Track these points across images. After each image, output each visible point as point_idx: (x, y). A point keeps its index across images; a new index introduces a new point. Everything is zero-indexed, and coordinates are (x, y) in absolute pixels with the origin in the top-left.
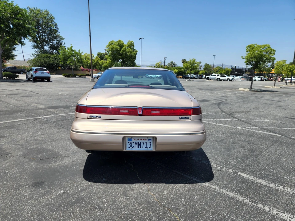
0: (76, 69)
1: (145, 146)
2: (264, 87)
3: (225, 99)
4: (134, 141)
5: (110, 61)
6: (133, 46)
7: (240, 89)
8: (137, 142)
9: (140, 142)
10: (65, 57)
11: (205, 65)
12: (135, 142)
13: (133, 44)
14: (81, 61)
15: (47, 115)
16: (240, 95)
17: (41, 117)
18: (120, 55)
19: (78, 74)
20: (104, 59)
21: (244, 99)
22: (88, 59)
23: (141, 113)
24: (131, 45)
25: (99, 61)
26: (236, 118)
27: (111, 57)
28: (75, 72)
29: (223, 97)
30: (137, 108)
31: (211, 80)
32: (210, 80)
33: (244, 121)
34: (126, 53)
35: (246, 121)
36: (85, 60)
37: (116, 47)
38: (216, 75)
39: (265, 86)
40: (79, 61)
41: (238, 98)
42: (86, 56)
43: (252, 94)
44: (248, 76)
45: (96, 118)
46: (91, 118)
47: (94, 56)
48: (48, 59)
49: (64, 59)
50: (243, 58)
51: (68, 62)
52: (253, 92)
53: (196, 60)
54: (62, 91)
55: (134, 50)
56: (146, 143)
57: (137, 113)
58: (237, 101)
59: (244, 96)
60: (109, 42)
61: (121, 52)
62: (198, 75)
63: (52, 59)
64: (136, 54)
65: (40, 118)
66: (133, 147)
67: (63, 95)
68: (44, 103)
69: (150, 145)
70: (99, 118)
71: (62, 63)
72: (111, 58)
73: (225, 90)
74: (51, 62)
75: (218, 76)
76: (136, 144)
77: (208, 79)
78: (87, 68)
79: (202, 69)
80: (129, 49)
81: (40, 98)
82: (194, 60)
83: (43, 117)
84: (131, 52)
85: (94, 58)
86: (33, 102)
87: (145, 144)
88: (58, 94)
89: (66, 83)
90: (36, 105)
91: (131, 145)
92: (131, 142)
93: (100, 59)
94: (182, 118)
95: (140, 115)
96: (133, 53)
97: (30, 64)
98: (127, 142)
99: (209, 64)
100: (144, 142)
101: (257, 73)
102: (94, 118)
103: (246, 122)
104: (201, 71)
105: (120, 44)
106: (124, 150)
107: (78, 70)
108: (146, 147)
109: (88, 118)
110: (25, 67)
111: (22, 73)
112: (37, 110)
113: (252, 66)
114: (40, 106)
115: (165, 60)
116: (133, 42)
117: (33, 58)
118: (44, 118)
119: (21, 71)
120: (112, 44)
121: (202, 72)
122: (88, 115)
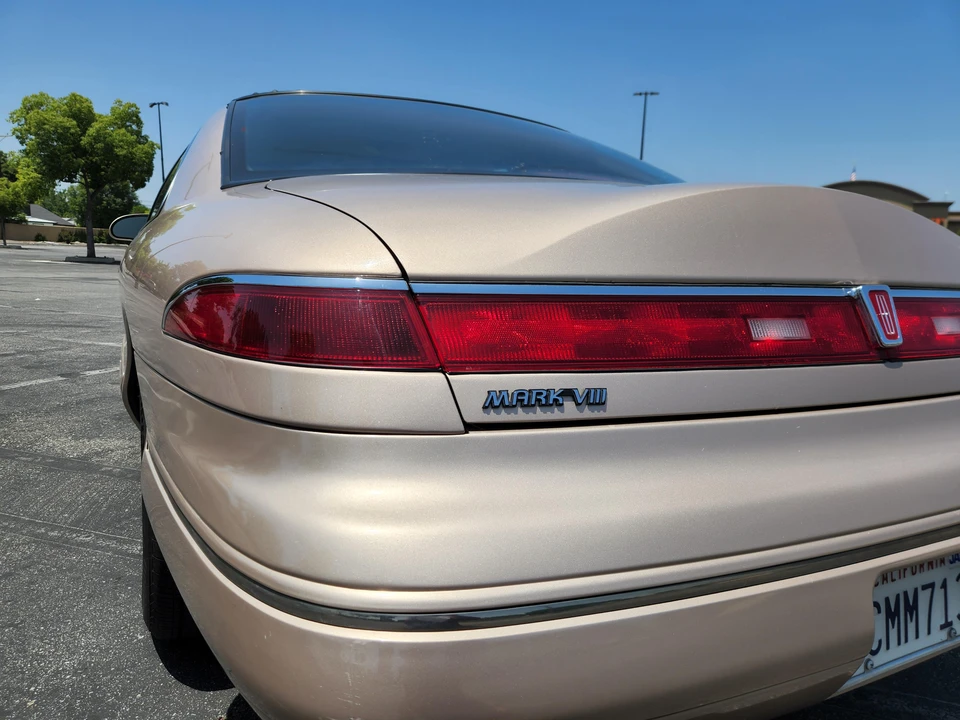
1: (939, 614)
5: (35, 175)
6: (139, 123)
8: (898, 596)
9: (916, 590)
12: (887, 602)
13: (137, 117)
18: (81, 152)
23: (897, 340)
24: (129, 118)
27: (38, 161)
34: (109, 148)
37: (61, 119)
45: (555, 415)
55: (142, 139)
56: (944, 586)
60: (26, 99)
61: (85, 140)
64: (151, 157)
66: (876, 646)
70: (588, 413)
72: (37, 165)
76: (892, 614)
80: (118, 134)
84: (131, 144)
87: (939, 593)
95: (890, 356)
96: (139, 150)
100: (932, 586)
102: (539, 415)
105: (79, 110)
108: (945, 624)
109: (469, 427)
116: (134, 105)
120: (39, 105)
122: (455, 381)
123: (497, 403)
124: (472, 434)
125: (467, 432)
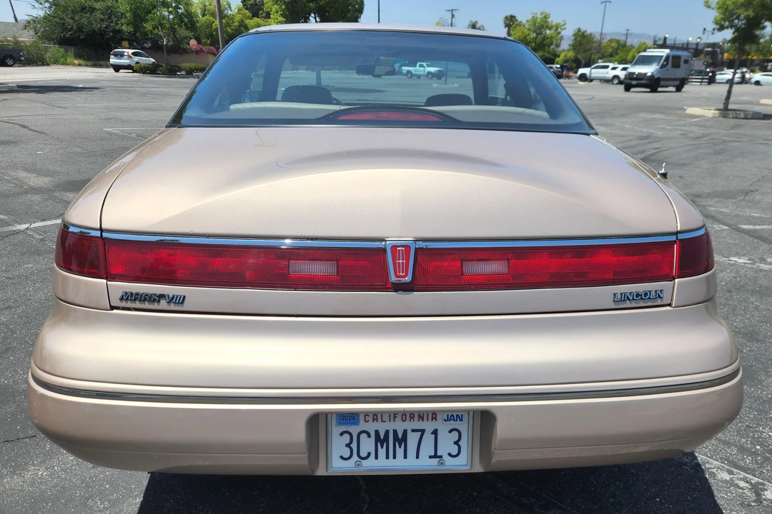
0: (178, 48)
1: (427, 448)
2: (759, 104)
3: (656, 145)
4: (371, 427)
5: (281, 19)
7: (690, 111)
8: (387, 432)
9: (405, 432)
10: (137, 8)
11: (576, 35)
12: (377, 432)
14: (189, 21)
15: (50, 219)
16: (697, 131)
17: (23, 227)
19: (184, 65)
20: (264, 15)
21: (715, 144)
22: (213, 15)
23: (408, 279)
25: (247, 21)
26: (719, 222)
27: (283, 7)
28: (175, 59)
29: (646, 138)
30: (384, 250)
31: (593, 83)
32: (591, 81)
33: (748, 232)
35: (755, 231)
36: (201, 19)
38: (607, 67)
39: (764, 101)
40: (182, 21)
41: (691, 142)
42: (206, 6)
43: (733, 128)
44: (703, 68)
45: (155, 306)
46: (129, 304)
47: (229, 6)
48: (88, 15)
49: (135, 14)
50: (709, 7)
51: (148, 26)
52: (733, 122)
53: (551, 16)
54: (123, 121)
56: (435, 432)
57: (387, 276)
58: (693, 154)
59: (709, 134)
62: (554, 66)
63: (98, 15)
65: (19, 232)
66: (363, 454)
67: (123, 137)
68: (51, 167)
69: (456, 443)
70: (172, 307)
71: (131, 29)
72: (283, 10)
73: (643, 115)
74: (96, 26)
75: (614, 69)
76: (381, 440)
77: (583, 78)
78: (211, 45)
79: (565, 45)
81: (41, 149)
82: (545, 17)
83: (33, 225)
85: (230, 12)
86: (15, 167)
87: (428, 439)
88: (107, 132)
89: (143, 95)
90: (22, 174)
91: (354, 445)
92: (355, 430)
93: (248, 13)
94: (625, 297)
95: (399, 288)
97: (32, 32)
98: (336, 430)
99: (589, 32)
100: (423, 431)
101: (731, 57)
102: (147, 306)
103: (756, 237)
104: (561, 52)
106: (321, 472)
107: (185, 51)
108: (435, 456)
109: (112, 308)
110: (17, 42)
111: (10, 62)
112: (19, 194)
113: (736, 34)
114: (35, 181)
115: (453, 16)
117: (42, 13)
118: (35, 230)
119: (6, 57)
121: (566, 56)
122: (111, 285)
123: (125, 298)
124: (115, 311)
125: (112, 310)
